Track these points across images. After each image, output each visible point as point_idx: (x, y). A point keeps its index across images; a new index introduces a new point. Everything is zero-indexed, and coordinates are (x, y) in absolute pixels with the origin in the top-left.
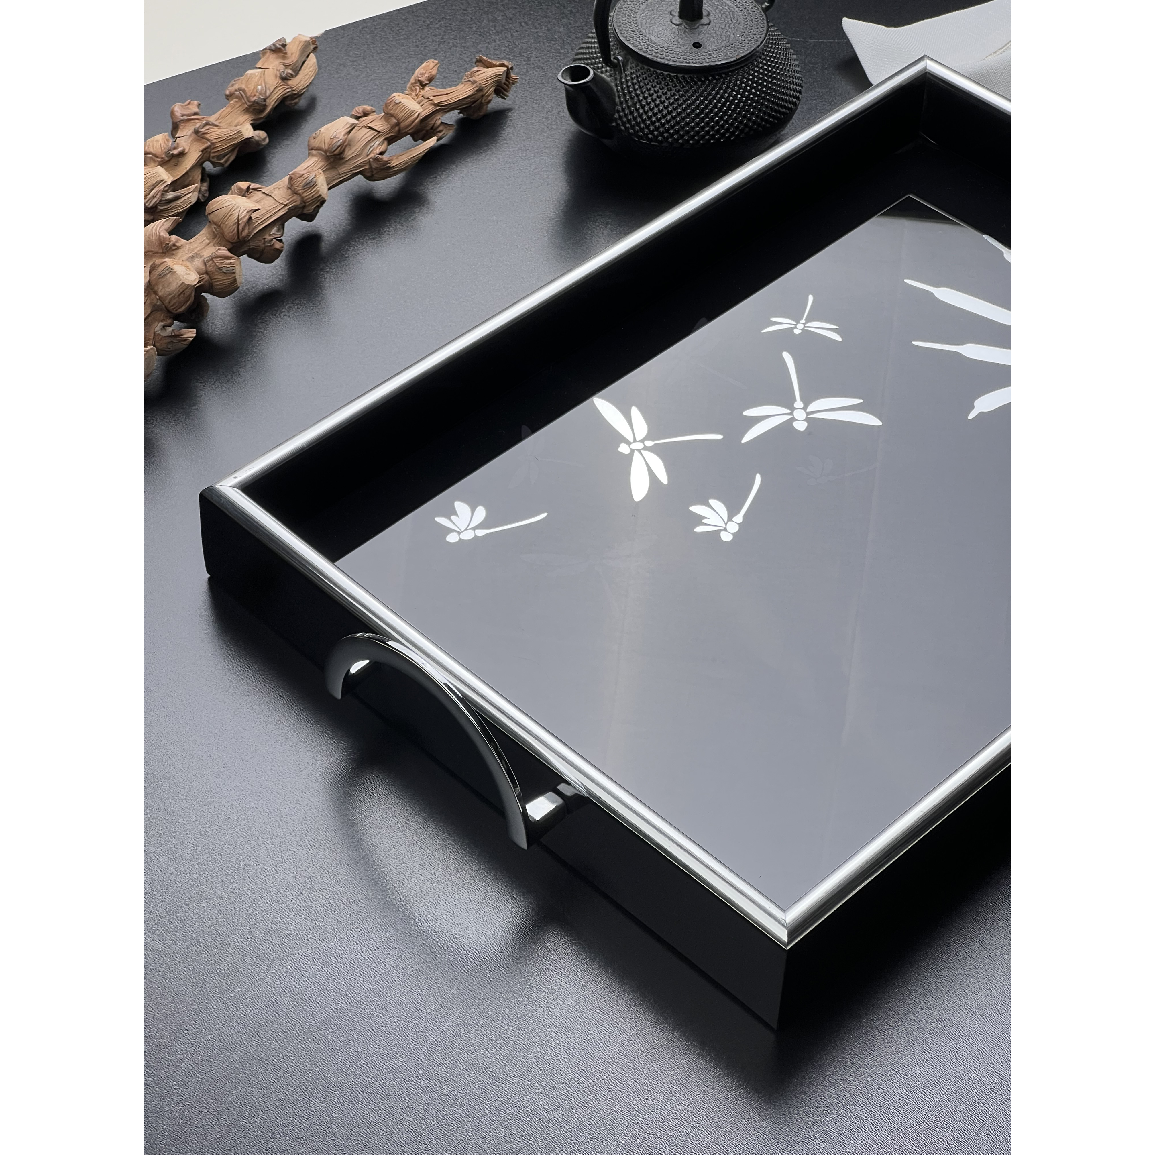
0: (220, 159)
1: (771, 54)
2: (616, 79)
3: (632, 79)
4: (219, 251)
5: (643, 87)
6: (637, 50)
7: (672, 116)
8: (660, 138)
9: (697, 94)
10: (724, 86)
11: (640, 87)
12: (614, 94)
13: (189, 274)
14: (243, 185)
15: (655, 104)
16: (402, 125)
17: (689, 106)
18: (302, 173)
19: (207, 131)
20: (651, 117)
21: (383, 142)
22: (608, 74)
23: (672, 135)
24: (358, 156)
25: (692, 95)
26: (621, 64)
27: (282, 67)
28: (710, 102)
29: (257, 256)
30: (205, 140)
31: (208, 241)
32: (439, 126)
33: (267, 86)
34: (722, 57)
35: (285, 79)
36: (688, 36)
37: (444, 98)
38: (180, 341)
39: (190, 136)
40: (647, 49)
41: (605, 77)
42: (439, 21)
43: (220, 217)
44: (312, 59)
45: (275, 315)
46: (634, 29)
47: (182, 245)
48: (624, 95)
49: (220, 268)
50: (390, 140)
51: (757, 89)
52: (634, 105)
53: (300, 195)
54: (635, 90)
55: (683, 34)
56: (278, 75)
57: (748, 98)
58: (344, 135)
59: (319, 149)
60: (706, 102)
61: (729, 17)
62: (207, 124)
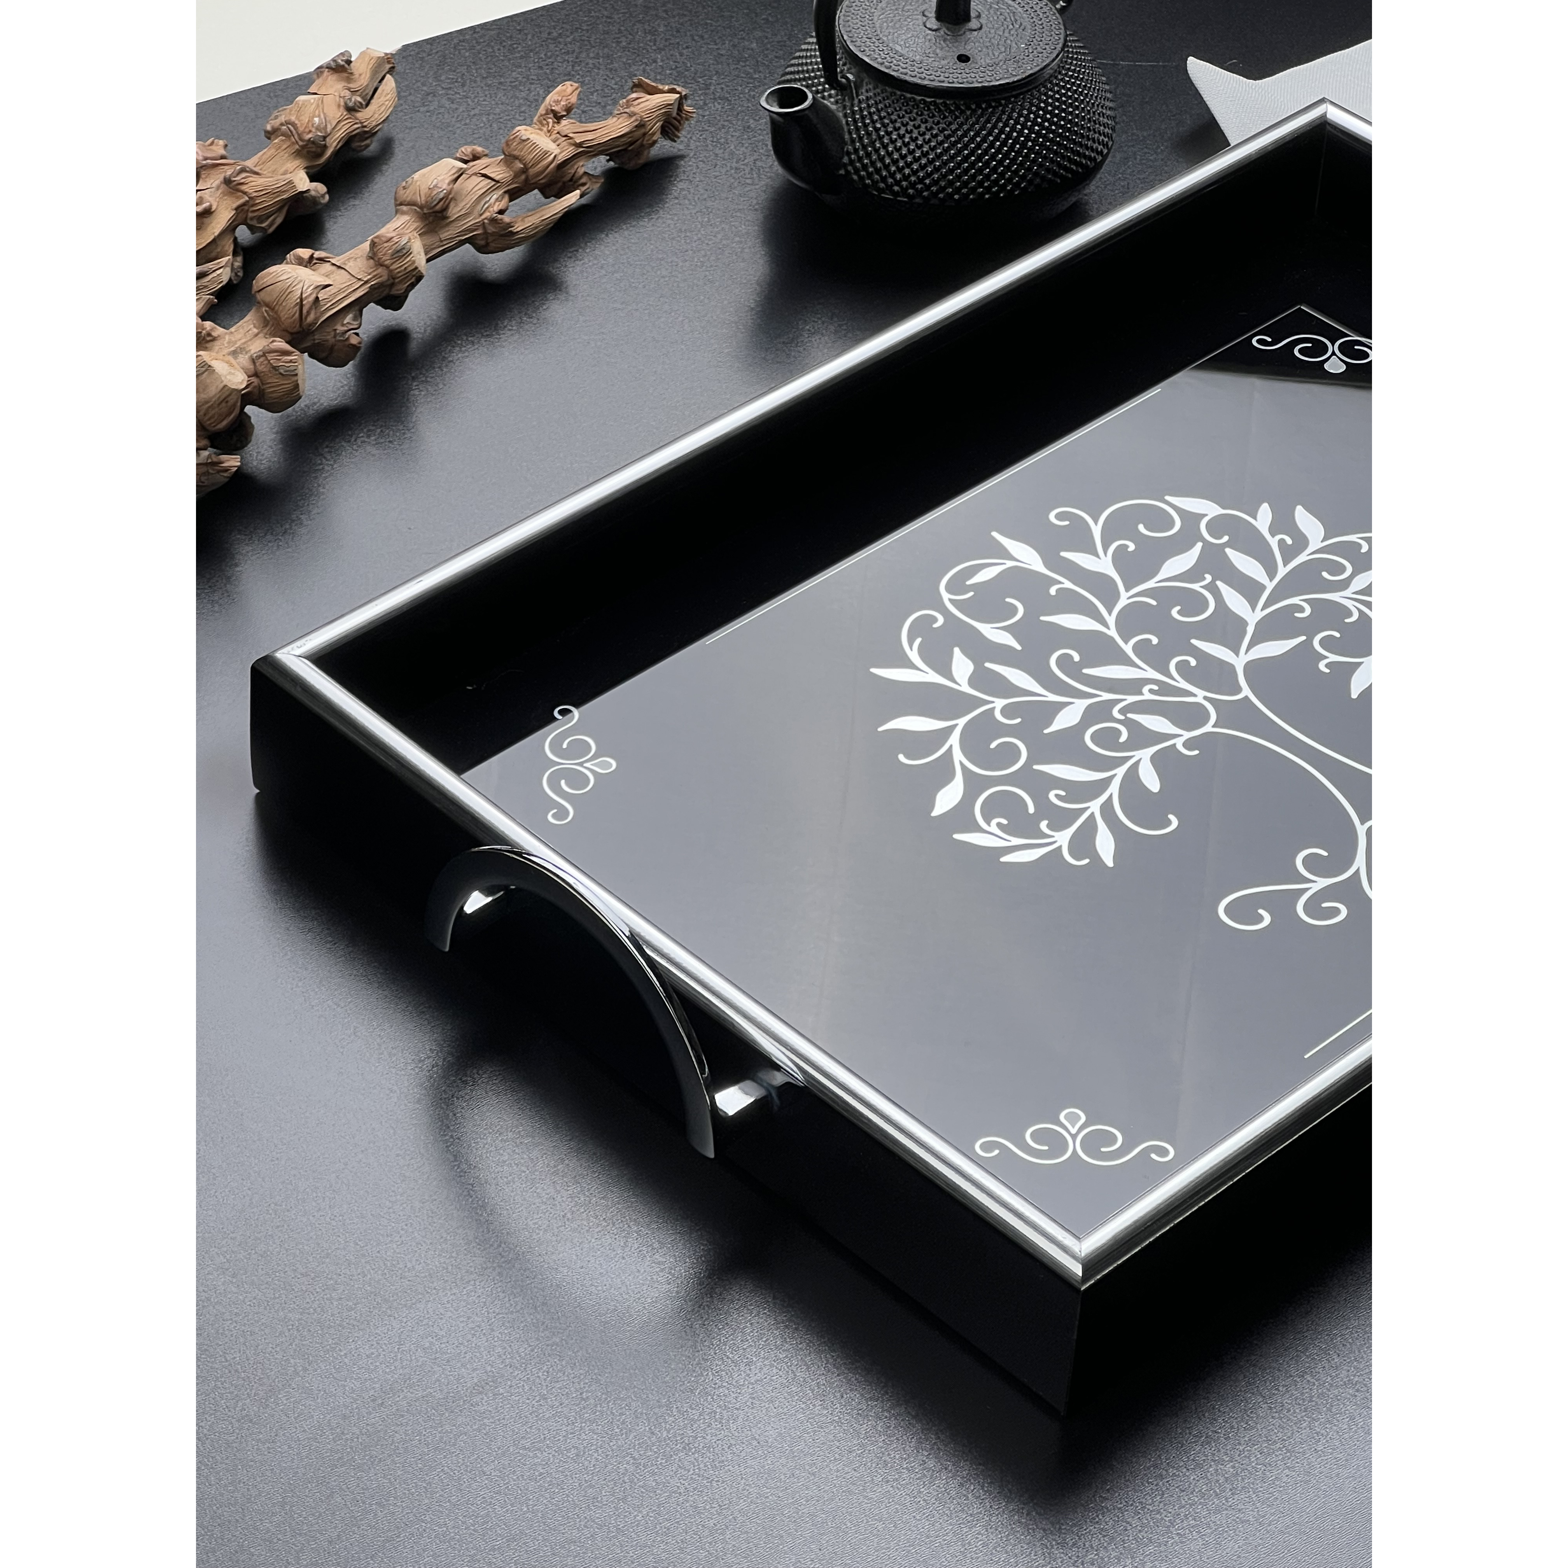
0: (262, 222)
1: (1071, 73)
2: (845, 107)
3: (869, 107)
4: (275, 344)
5: (885, 117)
6: (876, 65)
7: (928, 159)
8: (911, 191)
9: (965, 127)
10: (1005, 117)
11: (881, 118)
12: (843, 129)
13: (233, 374)
14: (304, 253)
15: (904, 142)
16: (532, 171)
17: (953, 145)
18: (390, 235)
19: (243, 181)
20: (897, 160)
21: (502, 196)
22: (832, 100)
23: (928, 188)
24: (466, 215)
25: (957, 130)
26: (852, 84)
27: (347, 93)
28: (984, 140)
29: (324, 355)
30: (240, 194)
31: (255, 331)
32: (581, 177)
33: (327, 119)
34: (1001, 76)
35: (351, 110)
36: (950, 45)
37: (589, 136)
38: (219, 472)
39: (218, 188)
40: (891, 62)
41: (829, 104)
42: (572, 33)
43: (275, 297)
44: (390, 82)
45: (349, 441)
46: (870, 36)
47: (219, 336)
48: (857, 129)
49: (275, 368)
50: (513, 194)
51: (1052, 123)
52: (872, 143)
53: (387, 267)
54: (873, 122)
55: (942, 42)
56: (342, 104)
57: (1039, 134)
58: (449, 184)
59: (413, 204)
60: (978, 139)
61: (1008, 20)
62: (243, 170)
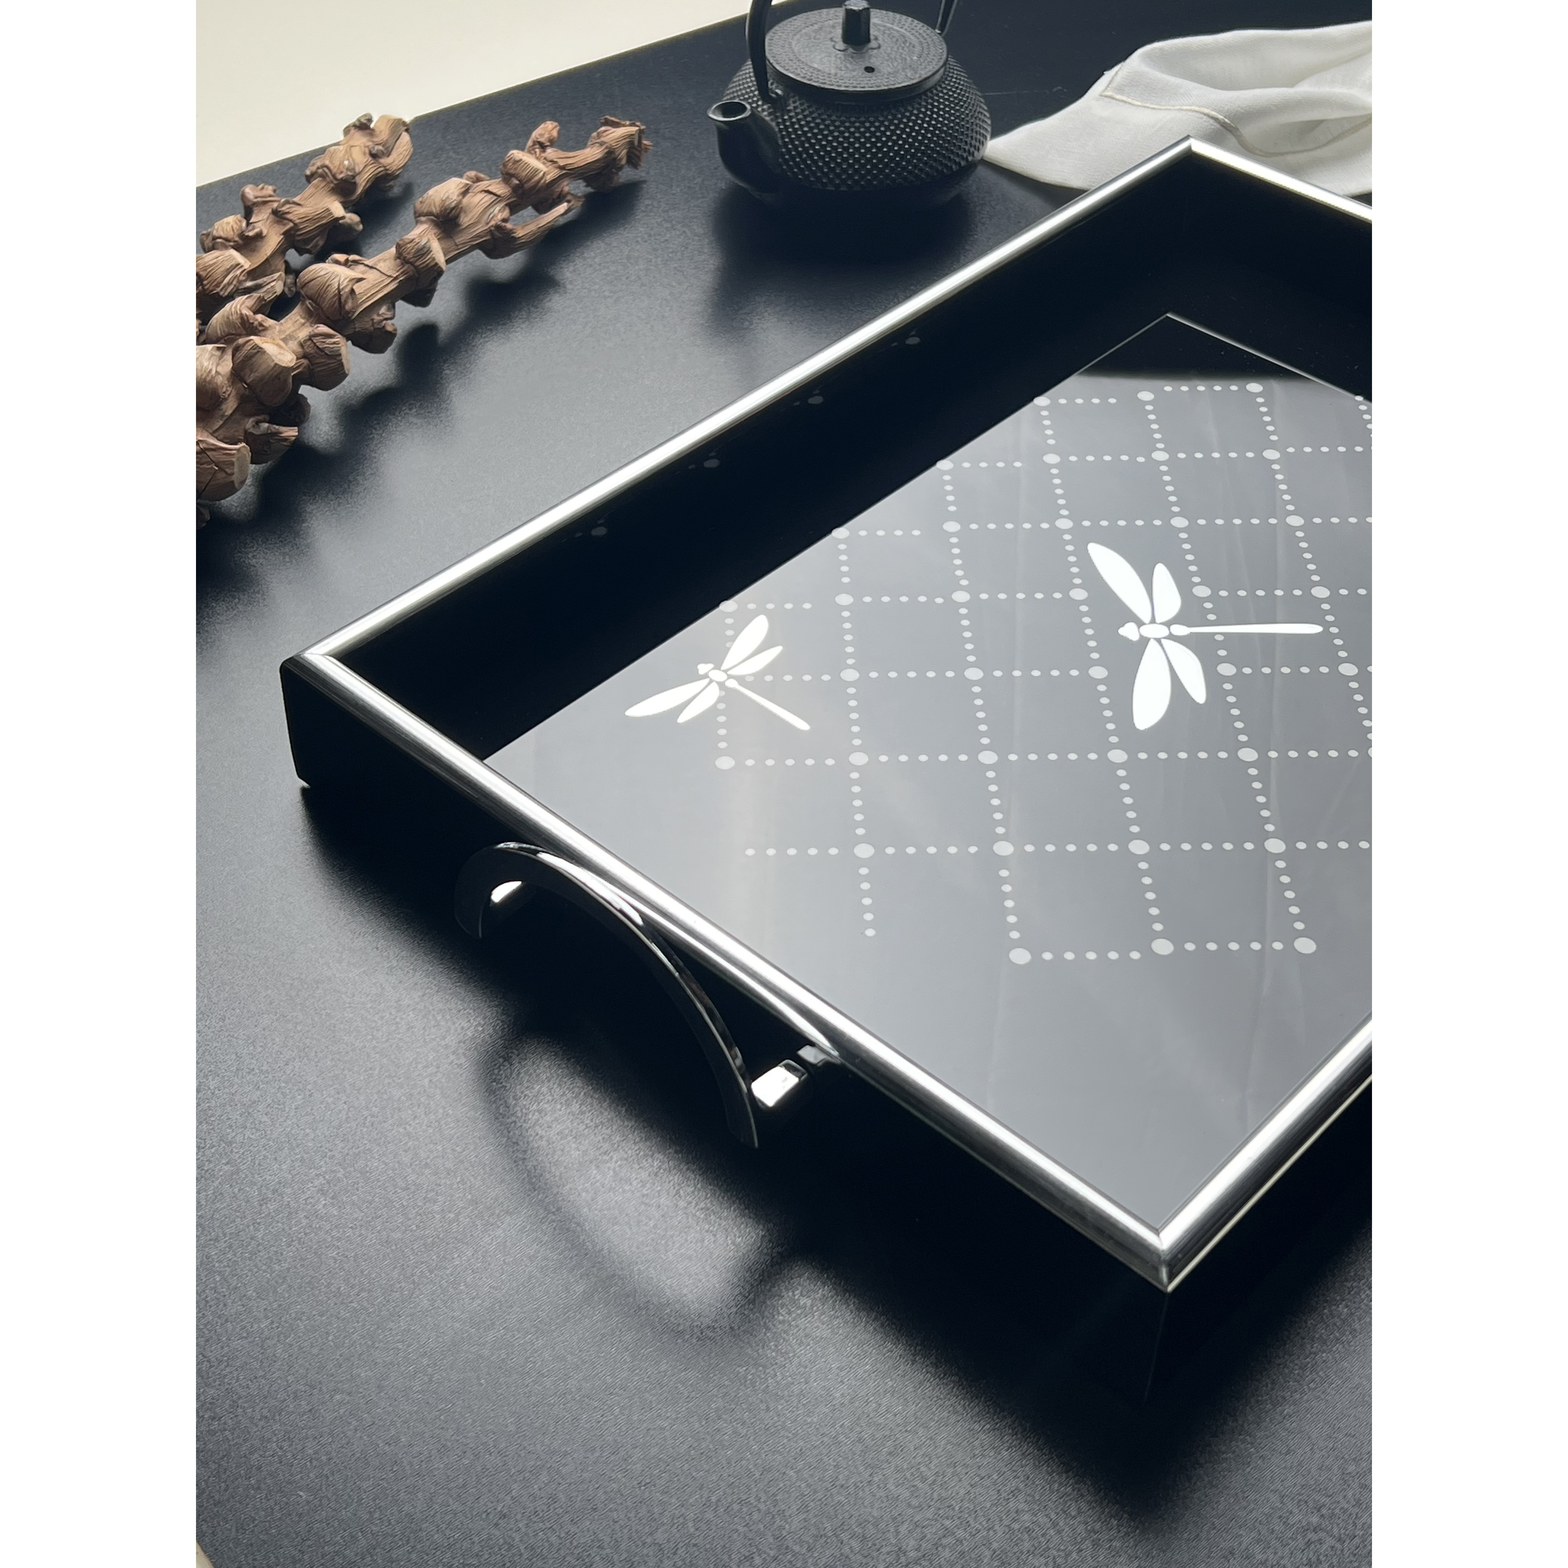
0: (307, 245)
1: (954, 80)
2: (776, 117)
3: (796, 115)
4: (319, 329)
5: (810, 122)
9: (877, 124)
10: (908, 114)
12: (776, 134)
13: (283, 354)
14: (341, 257)
15: (834, 136)
16: (527, 186)
18: (412, 239)
19: (287, 211)
21: (504, 209)
22: (766, 113)
23: (851, 177)
24: (475, 223)
26: (781, 98)
27: (371, 145)
28: (893, 134)
29: (364, 342)
30: (286, 221)
31: (302, 320)
32: (565, 194)
33: (355, 163)
34: (902, 80)
35: (374, 156)
36: (857, 61)
37: (570, 161)
38: (278, 441)
39: (268, 218)
40: (810, 76)
41: (764, 115)
43: (316, 290)
44: (405, 138)
47: (270, 326)
48: (789, 134)
49: (321, 350)
50: (514, 208)
51: (944, 118)
54: (801, 127)
55: (850, 59)
56: (367, 151)
57: (935, 127)
58: (458, 196)
59: (428, 214)
60: (888, 133)
61: (900, 41)
62: (287, 202)
